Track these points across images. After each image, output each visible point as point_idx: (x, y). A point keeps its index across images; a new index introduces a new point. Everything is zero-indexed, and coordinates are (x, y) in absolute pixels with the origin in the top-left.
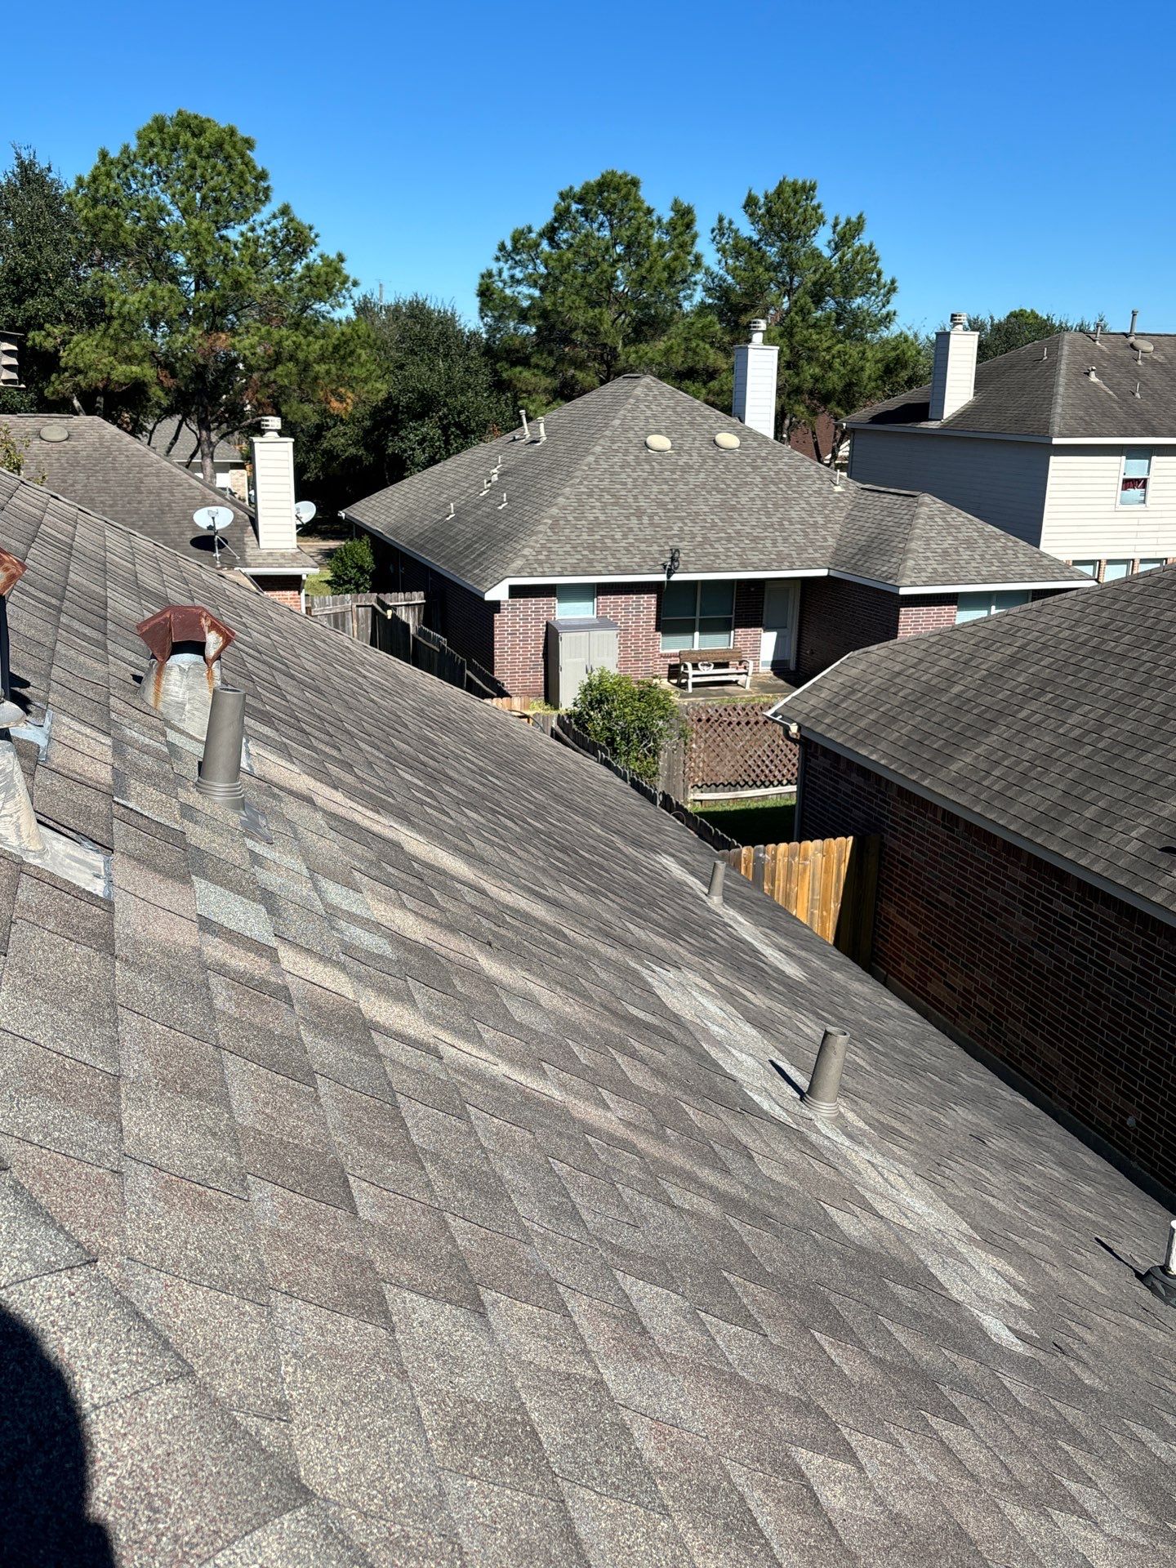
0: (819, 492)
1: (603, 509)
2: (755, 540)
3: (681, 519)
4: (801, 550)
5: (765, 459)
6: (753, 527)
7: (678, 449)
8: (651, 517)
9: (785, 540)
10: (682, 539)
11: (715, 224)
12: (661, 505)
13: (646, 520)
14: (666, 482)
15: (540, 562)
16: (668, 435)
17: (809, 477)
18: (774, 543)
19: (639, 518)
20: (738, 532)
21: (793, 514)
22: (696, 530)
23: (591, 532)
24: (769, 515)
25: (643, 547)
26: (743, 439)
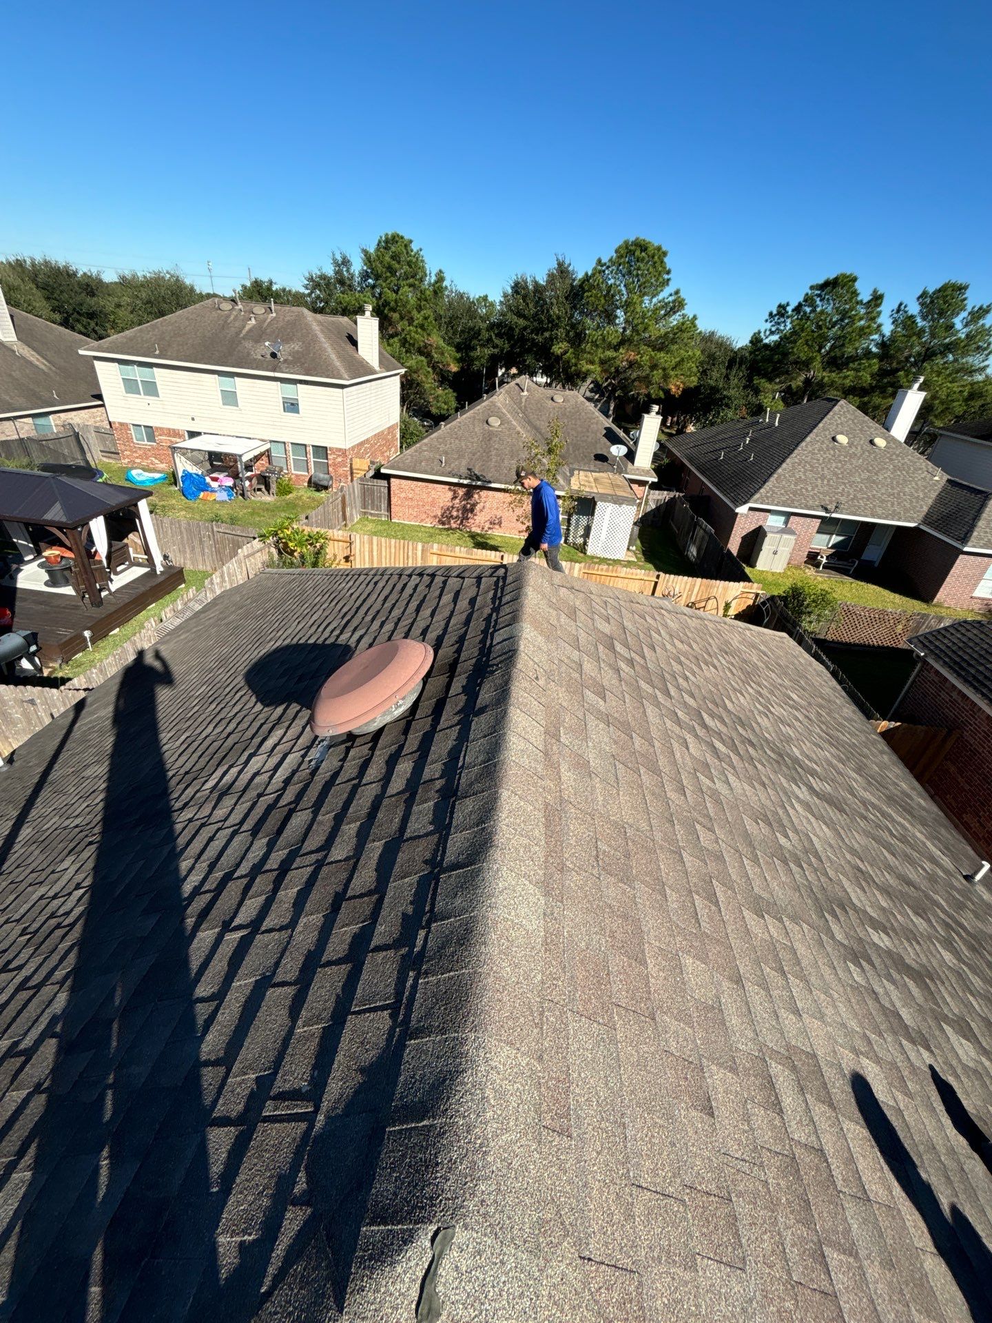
0: (924, 479)
1: (805, 473)
2: (882, 501)
3: (845, 484)
4: (907, 511)
5: (898, 456)
6: (882, 494)
7: (850, 444)
8: (828, 481)
9: (899, 504)
10: (842, 495)
11: (896, 307)
12: (835, 474)
13: (825, 482)
14: (840, 461)
15: (767, 497)
16: (847, 435)
17: (921, 469)
18: (893, 505)
19: (823, 480)
20: (874, 496)
21: (907, 490)
22: (851, 491)
23: (796, 484)
24: (893, 488)
25: (821, 496)
26: (888, 442)
